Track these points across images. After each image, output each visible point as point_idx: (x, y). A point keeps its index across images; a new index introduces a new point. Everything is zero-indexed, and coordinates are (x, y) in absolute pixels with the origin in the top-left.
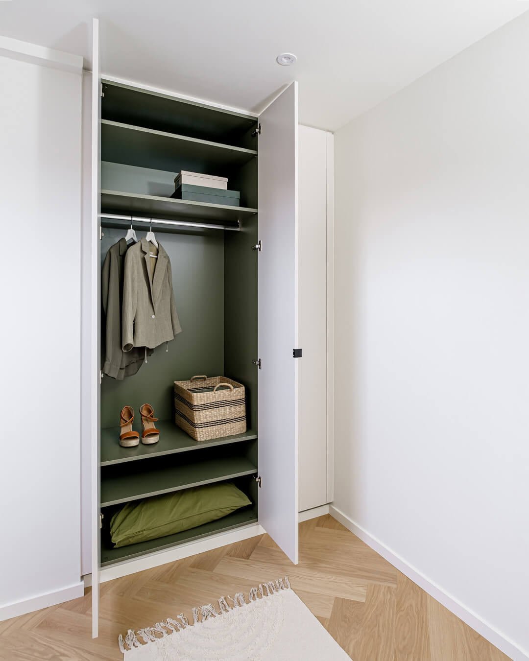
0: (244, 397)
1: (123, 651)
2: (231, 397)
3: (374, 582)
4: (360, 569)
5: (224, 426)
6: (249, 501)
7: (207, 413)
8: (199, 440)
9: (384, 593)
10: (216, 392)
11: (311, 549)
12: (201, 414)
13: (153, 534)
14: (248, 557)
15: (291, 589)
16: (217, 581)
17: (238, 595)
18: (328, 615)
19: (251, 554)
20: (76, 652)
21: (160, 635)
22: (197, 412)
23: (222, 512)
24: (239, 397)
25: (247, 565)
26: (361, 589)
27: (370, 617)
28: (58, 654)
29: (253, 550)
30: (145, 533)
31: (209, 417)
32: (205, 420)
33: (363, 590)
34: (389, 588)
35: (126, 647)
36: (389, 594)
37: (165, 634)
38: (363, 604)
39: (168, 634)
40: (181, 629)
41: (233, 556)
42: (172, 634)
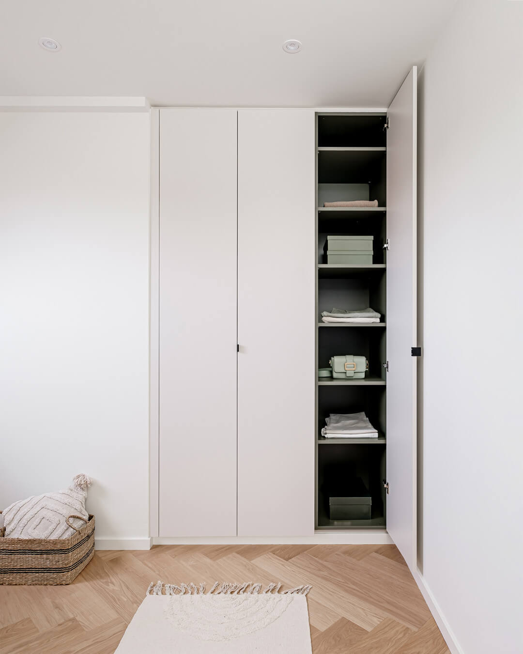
1: (148, 593)
3: (394, 618)
4: (388, 603)
9: (397, 631)
11: (353, 570)
14: (287, 560)
15: (306, 596)
16: (249, 569)
17: (257, 584)
18: (323, 628)
19: (292, 557)
20: (120, 584)
21: (177, 592)
25: (282, 565)
26: (375, 620)
27: (364, 645)
28: (109, 581)
29: (297, 555)
33: (376, 621)
34: (408, 628)
35: (151, 592)
36: (403, 634)
37: (182, 593)
38: (367, 632)
39: (184, 594)
40: (195, 594)
41: (276, 555)
42: (187, 595)
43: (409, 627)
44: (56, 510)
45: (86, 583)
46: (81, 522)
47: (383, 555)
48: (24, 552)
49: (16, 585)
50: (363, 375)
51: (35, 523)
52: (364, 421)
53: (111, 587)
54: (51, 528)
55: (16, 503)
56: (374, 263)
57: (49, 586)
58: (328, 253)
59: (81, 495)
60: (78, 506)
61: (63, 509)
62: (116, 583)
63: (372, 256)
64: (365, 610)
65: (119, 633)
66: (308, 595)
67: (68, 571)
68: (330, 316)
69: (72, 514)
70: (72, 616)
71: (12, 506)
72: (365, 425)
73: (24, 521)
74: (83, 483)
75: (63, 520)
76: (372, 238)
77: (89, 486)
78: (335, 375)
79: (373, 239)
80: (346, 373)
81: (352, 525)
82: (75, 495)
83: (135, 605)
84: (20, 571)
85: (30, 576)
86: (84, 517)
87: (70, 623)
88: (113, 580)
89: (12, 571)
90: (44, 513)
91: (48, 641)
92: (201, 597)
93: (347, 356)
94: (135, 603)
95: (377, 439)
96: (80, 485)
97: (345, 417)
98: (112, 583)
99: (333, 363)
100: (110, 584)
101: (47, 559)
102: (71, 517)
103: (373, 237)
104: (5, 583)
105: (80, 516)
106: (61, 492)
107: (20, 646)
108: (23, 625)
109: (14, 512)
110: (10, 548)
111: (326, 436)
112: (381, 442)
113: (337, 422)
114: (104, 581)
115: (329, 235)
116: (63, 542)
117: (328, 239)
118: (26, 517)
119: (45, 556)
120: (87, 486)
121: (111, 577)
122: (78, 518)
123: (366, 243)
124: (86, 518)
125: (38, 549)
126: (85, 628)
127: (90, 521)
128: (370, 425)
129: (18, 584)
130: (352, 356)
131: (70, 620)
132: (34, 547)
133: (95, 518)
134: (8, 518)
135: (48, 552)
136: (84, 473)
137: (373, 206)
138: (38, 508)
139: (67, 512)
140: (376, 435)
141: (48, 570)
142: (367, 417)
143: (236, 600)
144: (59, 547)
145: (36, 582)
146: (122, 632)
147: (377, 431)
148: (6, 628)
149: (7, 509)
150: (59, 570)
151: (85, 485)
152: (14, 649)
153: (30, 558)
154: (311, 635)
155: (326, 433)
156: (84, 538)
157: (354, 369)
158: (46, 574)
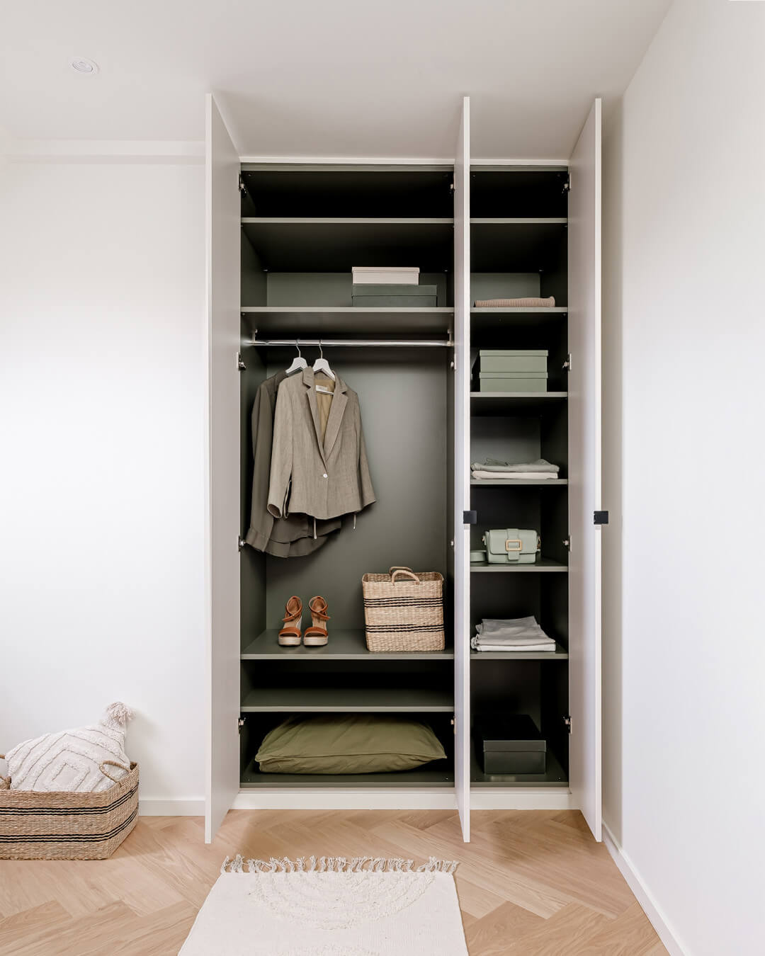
0: (440, 595)
1: (223, 871)
2: (418, 593)
3: (582, 903)
4: (573, 884)
5: (407, 635)
6: (444, 753)
7: (383, 612)
8: (371, 649)
9: (587, 919)
10: (396, 583)
12: (374, 612)
13: (308, 766)
14: (422, 829)
15: (453, 874)
16: (367, 841)
19: (430, 826)
20: (181, 859)
21: (266, 870)
22: (369, 609)
23: (403, 760)
24: (431, 595)
25: (417, 836)
26: (555, 905)
27: (538, 936)
28: (165, 855)
29: (437, 823)
30: (298, 761)
31: (386, 618)
32: (380, 622)
33: (556, 907)
34: (601, 915)
35: (227, 869)
36: (594, 922)
37: (273, 871)
38: (543, 920)
39: (276, 871)
40: (292, 871)
41: (406, 822)
42: (280, 873)
43: (604, 913)
44: (83, 754)
45: (132, 858)
46: (121, 771)
47: (565, 823)
48: (41, 811)
49: (29, 859)
50: (533, 558)
51: (54, 772)
52: (535, 629)
53: (168, 863)
54: (77, 779)
55: (24, 743)
56: (549, 390)
57: (76, 861)
58: (481, 375)
59: (119, 733)
60: (115, 747)
61: (94, 751)
62: (176, 857)
63: (546, 381)
64: (538, 892)
65: (187, 920)
66: (456, 874)
67: (105, 839)
68: (484, 470)
69: (107, 760)
70: (116, 899)
71: (18, 747)
72: (536, 634)
73: (38, 768)
74: (121, 714)
75: (95, 767)
76: (546, 353)
77: (130, 719)
78: (491, 558)
79: (547, 355)
80: (507, 554)
81: (517, 781)
82: (110, 732)
83: (206, 886)
84: (35, 839)
85: (50, 846)
86: (125, 765)
87: (116, 908)
88: (170, 854)
89: (24, 839)
90: (66, 757)
91: (88, 929)
92: (301, 875)
93: (509, 530)
94: (206, 883)
95: (554, 653)
96: (117, 717)
97: (505, 623)
98: (170, 858)
99: (488, 540)
100: (166, 859)
101: (75, 821)
102: (106, 763)
103: (547, 351)
104: (13, 857)
105: (118, 762)
106: (89, 727)
107: (48, 935)
108: (48, 910)
109: (22, 756)
110: (20, 805)
111: (478, 649)
112: (561, 656)
113: (494, 630)
114: (157, 855)
115: (482, 349)
116: (98, 797)
117: (480, 354)
118: (39, 763)
119: (71, 817)
120: (127, 719)
121: (167, 850)
122: (115, 765)
123: (536, 361)
124: (127, 765)
125: (61, 807)
126: (138, 915)
127: (134, 770)
128: (543, 634)
129: (32, 858)
130: (517, 530)
131: (115, 903)
132: (56, 804)
133: (140, 766)
134: (15, 763)
135: (76, 811)
136: (123, 702)
137: (547, 306)
138: (56, 751)
139: (100, 756)
140: (552, 647)
141: (77, 838)
142: (538, 623)
143: (352, 879)
144: (92, 804)
145: (59, 855)
146: (193, 919)
147: (554, 641)
148: (25, 912)
149: (12, 752)
150: (92, 838)
151: (123, 719)
152: (40, 938)
153: (50, 820)
154: (463, 923)
155: (478, 644)
156: (126, 793)
157: (519, 549)
158: (73, 843)
